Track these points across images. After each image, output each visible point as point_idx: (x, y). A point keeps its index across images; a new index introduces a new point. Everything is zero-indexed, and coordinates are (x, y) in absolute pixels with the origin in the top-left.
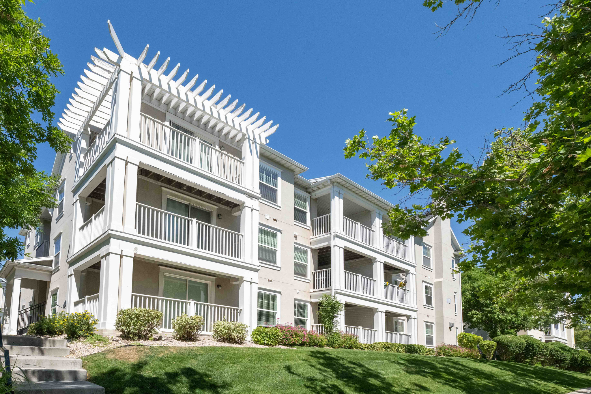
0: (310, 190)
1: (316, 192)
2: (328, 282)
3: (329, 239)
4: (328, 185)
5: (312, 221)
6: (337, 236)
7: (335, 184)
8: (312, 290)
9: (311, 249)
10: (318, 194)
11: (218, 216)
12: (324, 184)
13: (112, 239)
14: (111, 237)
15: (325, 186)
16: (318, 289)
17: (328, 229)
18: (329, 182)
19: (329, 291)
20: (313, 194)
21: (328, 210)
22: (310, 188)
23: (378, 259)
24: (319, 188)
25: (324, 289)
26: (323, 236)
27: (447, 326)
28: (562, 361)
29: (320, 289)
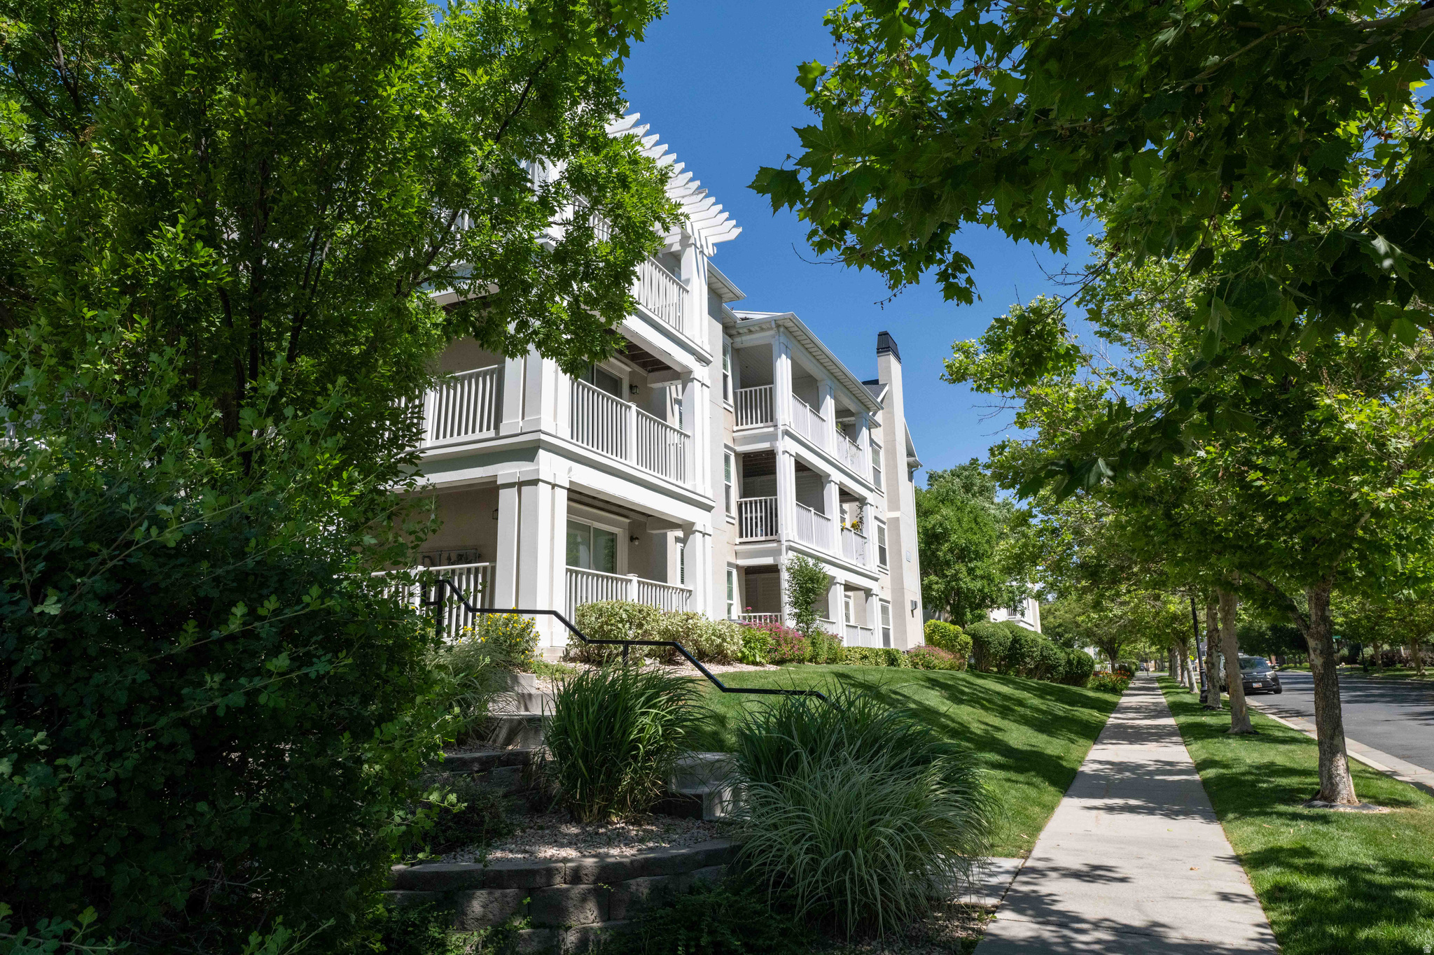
0: (734, 332)
1: (744, 338)
2: (771, 525)
3: (773, 437)
4: (771, 329)
5: (735, 394)
6: (787, 433)
7: (782, 329)
8: (738, 540)
9: (735, 452)
10: (747, 341)
11: (631, 387)
12: (762, 326)
13: (541, 452)
14: (539, 447)
15: (762, 329)
16: (749, 539)
17: (769, 415)
18: (773, 325)
19: (775, 545)
20: (738, 340)
21: (768, 378)
22: (734, 327)
23: (832, 478)
24: (750, 331)
25: (763, 538)
26: (760, 428)
27: (908, 607)
28: (1054, 667)
29: (754, 539)
